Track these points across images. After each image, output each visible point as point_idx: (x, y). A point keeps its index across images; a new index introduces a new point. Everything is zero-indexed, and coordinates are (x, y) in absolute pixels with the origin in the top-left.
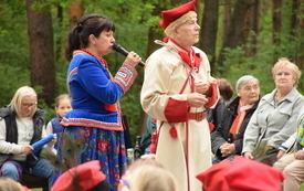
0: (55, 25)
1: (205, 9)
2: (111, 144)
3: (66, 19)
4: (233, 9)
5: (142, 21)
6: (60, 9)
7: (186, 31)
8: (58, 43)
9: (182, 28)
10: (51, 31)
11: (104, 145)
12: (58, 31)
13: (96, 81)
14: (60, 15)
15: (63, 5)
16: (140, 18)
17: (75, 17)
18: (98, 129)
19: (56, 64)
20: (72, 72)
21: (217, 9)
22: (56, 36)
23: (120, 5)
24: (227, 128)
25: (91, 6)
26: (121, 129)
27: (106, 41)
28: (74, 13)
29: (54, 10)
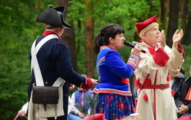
0: (76, 32)
1: (170, 21)
2: (126, 104)
3: (83, 28)
4: (187, 21)
5: (130, 29)
6: (79, 22)
7: (151, 35)
8: (79, 42)
9: (148, 33)
10: (74, 36)
11: (122, 105)
12: (78, 36)
13: (117, 64)
14: (79, 25)
15: (81, 19)
16: (128, 27)
17: (88, 27)
18: (118, 95)
19: (77, 56)
20: (100, 60)
21: (177, 21)
22: (77, 39)
23: (117, 19)
24: (184, 95)
25: (98, 19)
26: (131, 95)
27: (119, 40)
28: (88, 24)
29: (76, 23)
